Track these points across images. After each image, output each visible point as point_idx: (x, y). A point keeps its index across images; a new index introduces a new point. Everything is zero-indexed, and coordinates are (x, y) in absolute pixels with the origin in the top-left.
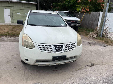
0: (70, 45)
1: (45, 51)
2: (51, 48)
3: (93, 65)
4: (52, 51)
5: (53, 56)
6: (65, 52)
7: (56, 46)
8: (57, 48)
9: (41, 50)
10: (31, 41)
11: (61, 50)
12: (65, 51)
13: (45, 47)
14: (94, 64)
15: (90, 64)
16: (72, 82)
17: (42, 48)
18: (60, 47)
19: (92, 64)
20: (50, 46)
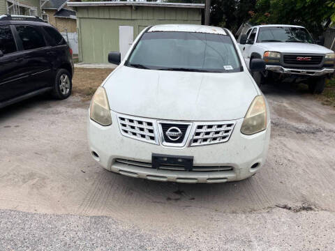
0: (214, 129)
1: (134, 137)
2: (151, 131)
3: (308, 209)
4: (152, 138)
5: (153, 154)
6: (189, 146)
7: (165, 127)
8: (168, 133)
9: (126, 132)
10: (106, 108)
11: (180, 141)
12: (190, 143)
13: (135, 124)
14: (313, 207)
15: (300, 205)
16: (195, 238)
17: (128, 129)
18: (177, 131)
19: (306, 206)
20: (150, 124)
